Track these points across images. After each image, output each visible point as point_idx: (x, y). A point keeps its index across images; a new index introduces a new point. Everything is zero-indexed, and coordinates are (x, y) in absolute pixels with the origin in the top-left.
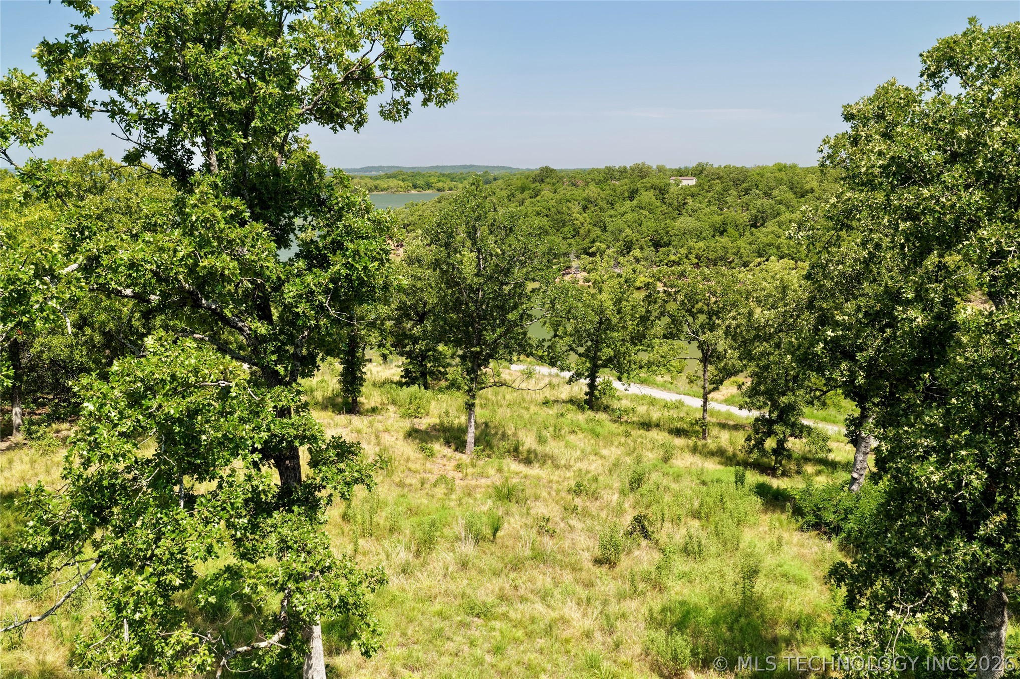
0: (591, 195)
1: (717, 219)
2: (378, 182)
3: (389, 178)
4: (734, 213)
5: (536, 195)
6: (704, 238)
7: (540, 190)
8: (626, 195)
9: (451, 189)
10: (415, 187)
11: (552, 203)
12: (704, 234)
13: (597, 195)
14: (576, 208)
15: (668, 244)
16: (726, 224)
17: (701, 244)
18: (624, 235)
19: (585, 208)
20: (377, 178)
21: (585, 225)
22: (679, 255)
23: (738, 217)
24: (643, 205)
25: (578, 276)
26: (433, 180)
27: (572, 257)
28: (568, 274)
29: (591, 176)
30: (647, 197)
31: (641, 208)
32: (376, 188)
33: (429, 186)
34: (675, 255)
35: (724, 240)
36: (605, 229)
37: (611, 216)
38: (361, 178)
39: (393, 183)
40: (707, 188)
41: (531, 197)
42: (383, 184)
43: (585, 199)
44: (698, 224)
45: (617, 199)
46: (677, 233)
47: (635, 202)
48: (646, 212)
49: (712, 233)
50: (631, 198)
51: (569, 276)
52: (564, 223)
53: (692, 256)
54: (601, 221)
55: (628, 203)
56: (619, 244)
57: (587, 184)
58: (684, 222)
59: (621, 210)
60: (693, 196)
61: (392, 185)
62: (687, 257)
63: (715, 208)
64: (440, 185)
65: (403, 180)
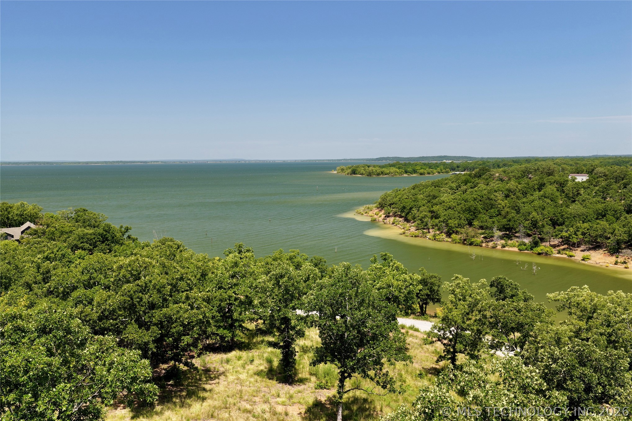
0: (512, 187)
1: (600, 206)
2: (384, 169)
3: (390, 166)
4: (613, 202)
5: (475, 186)
6: (589, 221)
7: (478, 183)
8: (536, 187)
9: (429, 173)
10: (406, 172)
11: (485, 192)
12: (589, 218)
13: (515, 188)
14: (500, 196)
15: (562, 224)
16: (607, 211)
17: (586, 225)
18: (531, 216)
19: (507, 196)
20: (383, 167)
21: (506, 208)
22: (569, 232)
23: (616, 205)
24: (547, 195)
25: (498, 242)
26: (418, 168)
27: (495, 229)
28: (492, 241)
29: (513, 174)
30: (551, 189)
31: (545, 197)
32: (382, 173)
33: (415, 171)
34: (566, 232)
35: (603, 223)
36: (518, 212)
37: (524, 203)
38: (374, 166)
39: (393, 169)
40: (594, 183)
41: (471, 188)
42: (386, 170)
43: (507, 190)
44: (584, 210)
45: (529, 190)
46: (569, 216)
47: (542, 193)
48: (548, 201)
49: (596, 217)
50: (540, 189)
51: (492, 242)
52: (492, 206)
53: (579, 233)
54: (517, 206)
55: (537, 194)
56: (527, 222)
57: (510, 179)
58: (575, 208)
59: (532, 198)
60: (584, 188)
61: (392, 171)
62: (575, 234)
63: (599, 199)
64: (422, 171)
65: (399, 168)
